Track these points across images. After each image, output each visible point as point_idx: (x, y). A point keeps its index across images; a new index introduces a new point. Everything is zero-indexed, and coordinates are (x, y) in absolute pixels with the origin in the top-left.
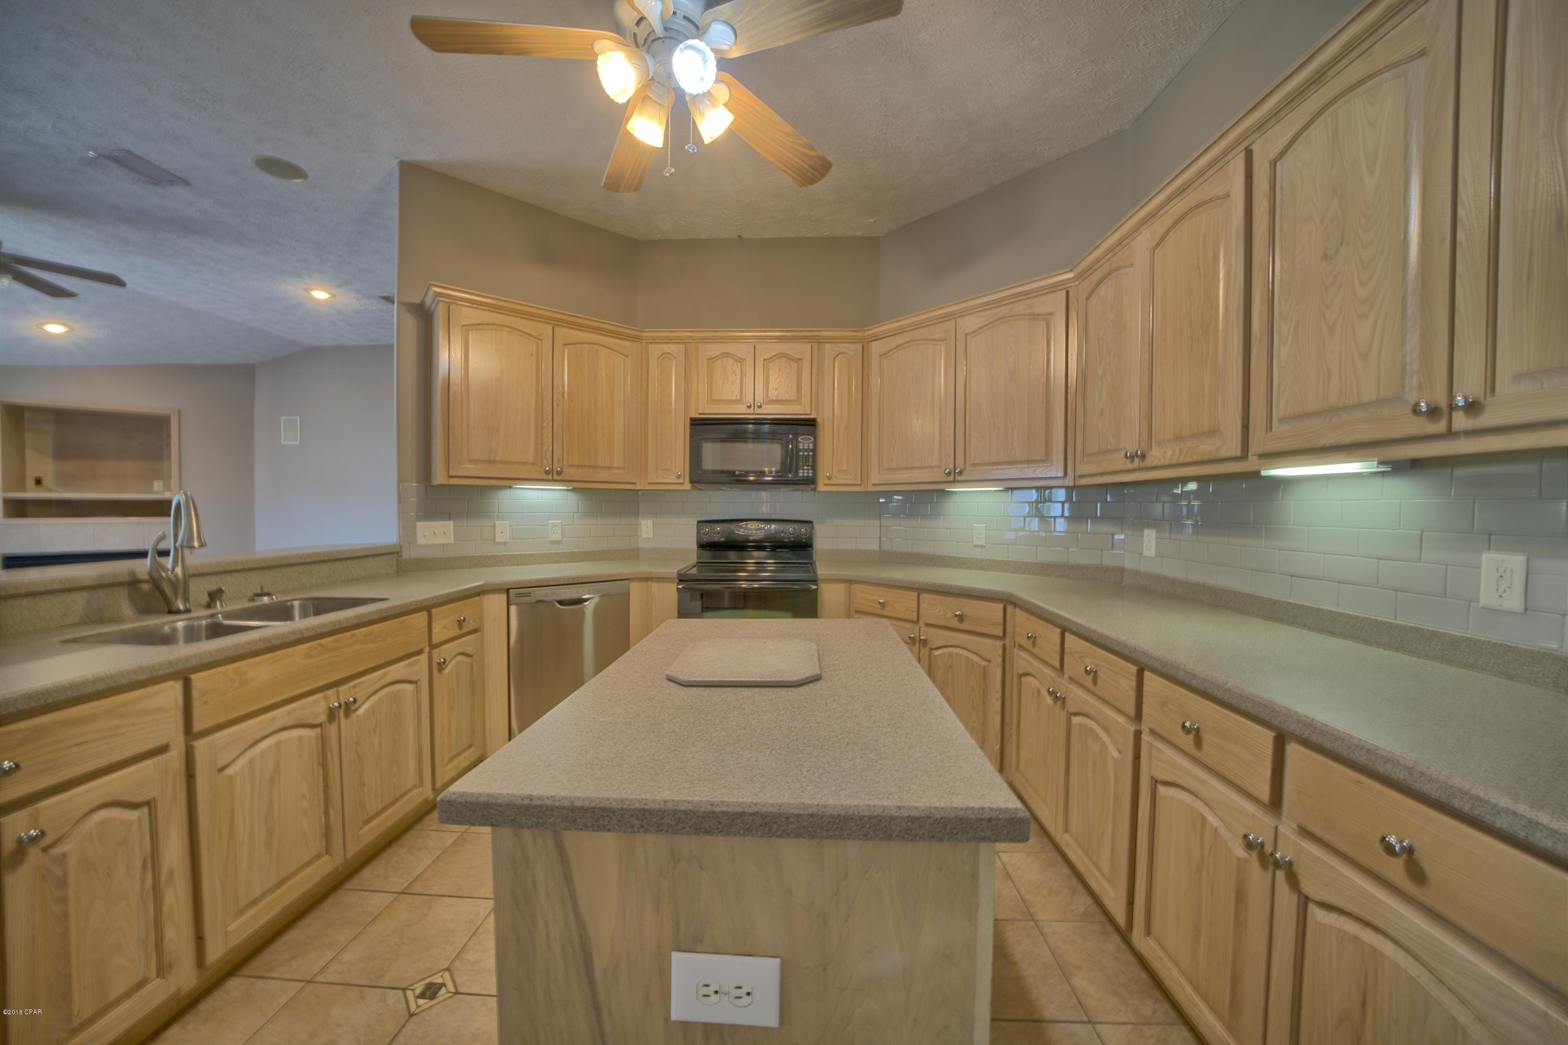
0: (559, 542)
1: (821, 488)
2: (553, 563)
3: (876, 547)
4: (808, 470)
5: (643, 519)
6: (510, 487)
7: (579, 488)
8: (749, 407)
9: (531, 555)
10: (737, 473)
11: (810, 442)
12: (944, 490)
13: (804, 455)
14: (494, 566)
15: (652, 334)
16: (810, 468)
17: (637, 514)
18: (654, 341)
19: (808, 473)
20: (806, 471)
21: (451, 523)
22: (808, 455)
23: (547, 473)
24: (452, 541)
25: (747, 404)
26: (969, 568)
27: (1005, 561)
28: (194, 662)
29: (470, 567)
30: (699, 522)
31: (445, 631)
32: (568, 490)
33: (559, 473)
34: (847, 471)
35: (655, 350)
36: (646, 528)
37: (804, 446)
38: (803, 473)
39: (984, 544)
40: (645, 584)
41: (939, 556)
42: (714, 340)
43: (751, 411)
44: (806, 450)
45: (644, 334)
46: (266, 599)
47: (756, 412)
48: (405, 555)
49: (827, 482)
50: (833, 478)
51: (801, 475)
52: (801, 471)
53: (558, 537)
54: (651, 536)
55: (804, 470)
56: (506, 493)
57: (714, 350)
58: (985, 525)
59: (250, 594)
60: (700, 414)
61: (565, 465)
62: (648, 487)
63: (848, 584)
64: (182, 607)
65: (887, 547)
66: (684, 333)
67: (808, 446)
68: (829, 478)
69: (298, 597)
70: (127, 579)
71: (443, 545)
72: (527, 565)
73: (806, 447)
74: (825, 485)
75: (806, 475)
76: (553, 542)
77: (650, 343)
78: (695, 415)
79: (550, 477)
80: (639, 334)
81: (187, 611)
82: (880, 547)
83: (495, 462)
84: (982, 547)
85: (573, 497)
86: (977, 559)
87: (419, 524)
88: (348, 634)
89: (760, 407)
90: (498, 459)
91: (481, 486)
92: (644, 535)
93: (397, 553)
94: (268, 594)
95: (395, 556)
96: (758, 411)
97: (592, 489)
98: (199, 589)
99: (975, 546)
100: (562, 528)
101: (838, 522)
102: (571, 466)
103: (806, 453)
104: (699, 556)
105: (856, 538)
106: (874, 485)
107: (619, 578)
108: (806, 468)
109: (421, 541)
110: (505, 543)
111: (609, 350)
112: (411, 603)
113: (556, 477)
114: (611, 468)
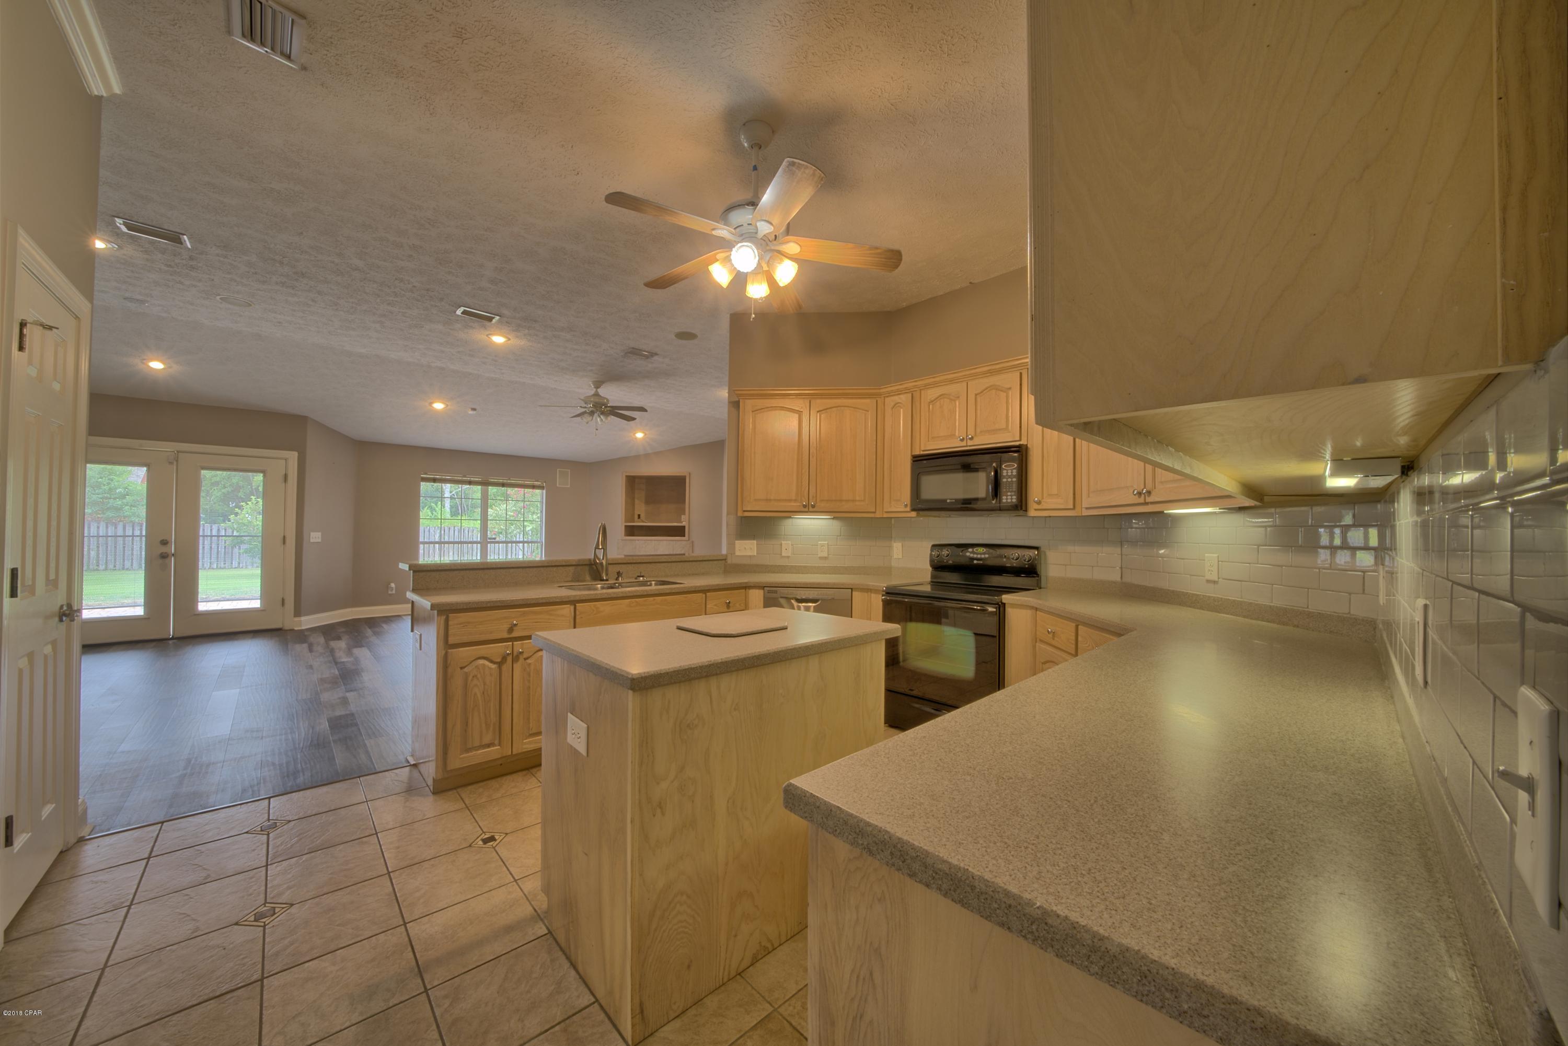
0: (826, 558)
1: (1032, 513)
2: (821, 574)
3: (1117, 578)
4: (1011, 496)
5: (895, 542)
6: (790, 517)
7: (836, 514)
8: (962, 440)
9: (805, 567)
10: (948, 501)
11: (1014, 469)
12: (1162, 512)
13: (1007, 481)
14: (780, 573)
15: (887, 390)
16: (1013, 494)
17: (890, 538)
18: (890, 394)
19: (1012, 499)
20: (1009, 497)
21: (755, 542)
22: (1012, 481)
23: (805, 506)
24: (755, 554)
25: (960, 437)
26: (1201, 608)
27: (1238, 601)
28: (577, 598)
29: (765, 572)
30: (934, 546)
31: (715, 607)
32: (833, 519)
33: (813, 506)
34: (1057, 495)
35: (890, 401)
36: (897, 549)
37: (1007, 473)
38: (1007, 499)
39: (1216, 579)
40: (866, 594)
41: (1173, 591)
42: (935, 385)
43: (964, 443)
44: (1010, 477)
45: (882, 391)
46: (641, 578)
47: (969, 444)
48: (729, 561)
49: (1037, 506)
50: (1043, 503)
51: (1004, 501)
52: (1004, 497)
53: (825, 554)
54: (900, 557)
55: (1007, 496)
56: (789, 521)
57: (932, 393)
58: (1217, 555)
59: (636, 576)
60: (923, 451)
61: (818, 500)
62: (885, 515)
63: (1034, 611)
64: (605, 578)
65: (1128, 579)
66: (910, 384)
67: (1012, 472)
68: (1039, 503)
69: (655, 579)
70: (588, 563)
71: (750, 556)
72: (802, 573)
73: (1010, 474)
74: (1036, 510)
75: (1009, 501)
76: (821, 558)
77: (887, 397)
78: (917, 453)
79: (806, 510)
80: (878, 391)
81: (607, 580)
82: (1121, 577)
83: (770, 500)
84: (1215, 582)
85: (836, 523)
86: (1209, 597)
87: (736, 542)
88: (652, 599)
89: (972, 439)
90: (772, 498)
91: (773, 517)
92: (895, 556)
93: (725, 560)
94: (642, 576)
95: (724, 561)
96: (970, 443)
97: (852, 518)
98: (613, 570)
99: (1208, 581)
100: (828, 548)
101: (1070, 548)
102: (822, 501)
103: (1009, 480)
104: (933, 577)
105: (1093, 567)
106: (1087, 508)
107: (842, 587)
108: (1009, 494)
109: (738, 553)
110: (788, 557)
111: (852, 409)
112: (691, 587)
113: (811, 509)
114: (853, 501)
